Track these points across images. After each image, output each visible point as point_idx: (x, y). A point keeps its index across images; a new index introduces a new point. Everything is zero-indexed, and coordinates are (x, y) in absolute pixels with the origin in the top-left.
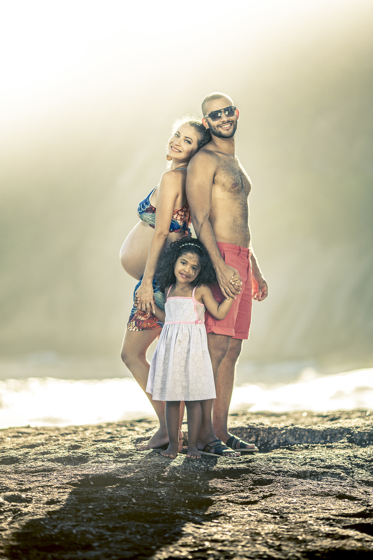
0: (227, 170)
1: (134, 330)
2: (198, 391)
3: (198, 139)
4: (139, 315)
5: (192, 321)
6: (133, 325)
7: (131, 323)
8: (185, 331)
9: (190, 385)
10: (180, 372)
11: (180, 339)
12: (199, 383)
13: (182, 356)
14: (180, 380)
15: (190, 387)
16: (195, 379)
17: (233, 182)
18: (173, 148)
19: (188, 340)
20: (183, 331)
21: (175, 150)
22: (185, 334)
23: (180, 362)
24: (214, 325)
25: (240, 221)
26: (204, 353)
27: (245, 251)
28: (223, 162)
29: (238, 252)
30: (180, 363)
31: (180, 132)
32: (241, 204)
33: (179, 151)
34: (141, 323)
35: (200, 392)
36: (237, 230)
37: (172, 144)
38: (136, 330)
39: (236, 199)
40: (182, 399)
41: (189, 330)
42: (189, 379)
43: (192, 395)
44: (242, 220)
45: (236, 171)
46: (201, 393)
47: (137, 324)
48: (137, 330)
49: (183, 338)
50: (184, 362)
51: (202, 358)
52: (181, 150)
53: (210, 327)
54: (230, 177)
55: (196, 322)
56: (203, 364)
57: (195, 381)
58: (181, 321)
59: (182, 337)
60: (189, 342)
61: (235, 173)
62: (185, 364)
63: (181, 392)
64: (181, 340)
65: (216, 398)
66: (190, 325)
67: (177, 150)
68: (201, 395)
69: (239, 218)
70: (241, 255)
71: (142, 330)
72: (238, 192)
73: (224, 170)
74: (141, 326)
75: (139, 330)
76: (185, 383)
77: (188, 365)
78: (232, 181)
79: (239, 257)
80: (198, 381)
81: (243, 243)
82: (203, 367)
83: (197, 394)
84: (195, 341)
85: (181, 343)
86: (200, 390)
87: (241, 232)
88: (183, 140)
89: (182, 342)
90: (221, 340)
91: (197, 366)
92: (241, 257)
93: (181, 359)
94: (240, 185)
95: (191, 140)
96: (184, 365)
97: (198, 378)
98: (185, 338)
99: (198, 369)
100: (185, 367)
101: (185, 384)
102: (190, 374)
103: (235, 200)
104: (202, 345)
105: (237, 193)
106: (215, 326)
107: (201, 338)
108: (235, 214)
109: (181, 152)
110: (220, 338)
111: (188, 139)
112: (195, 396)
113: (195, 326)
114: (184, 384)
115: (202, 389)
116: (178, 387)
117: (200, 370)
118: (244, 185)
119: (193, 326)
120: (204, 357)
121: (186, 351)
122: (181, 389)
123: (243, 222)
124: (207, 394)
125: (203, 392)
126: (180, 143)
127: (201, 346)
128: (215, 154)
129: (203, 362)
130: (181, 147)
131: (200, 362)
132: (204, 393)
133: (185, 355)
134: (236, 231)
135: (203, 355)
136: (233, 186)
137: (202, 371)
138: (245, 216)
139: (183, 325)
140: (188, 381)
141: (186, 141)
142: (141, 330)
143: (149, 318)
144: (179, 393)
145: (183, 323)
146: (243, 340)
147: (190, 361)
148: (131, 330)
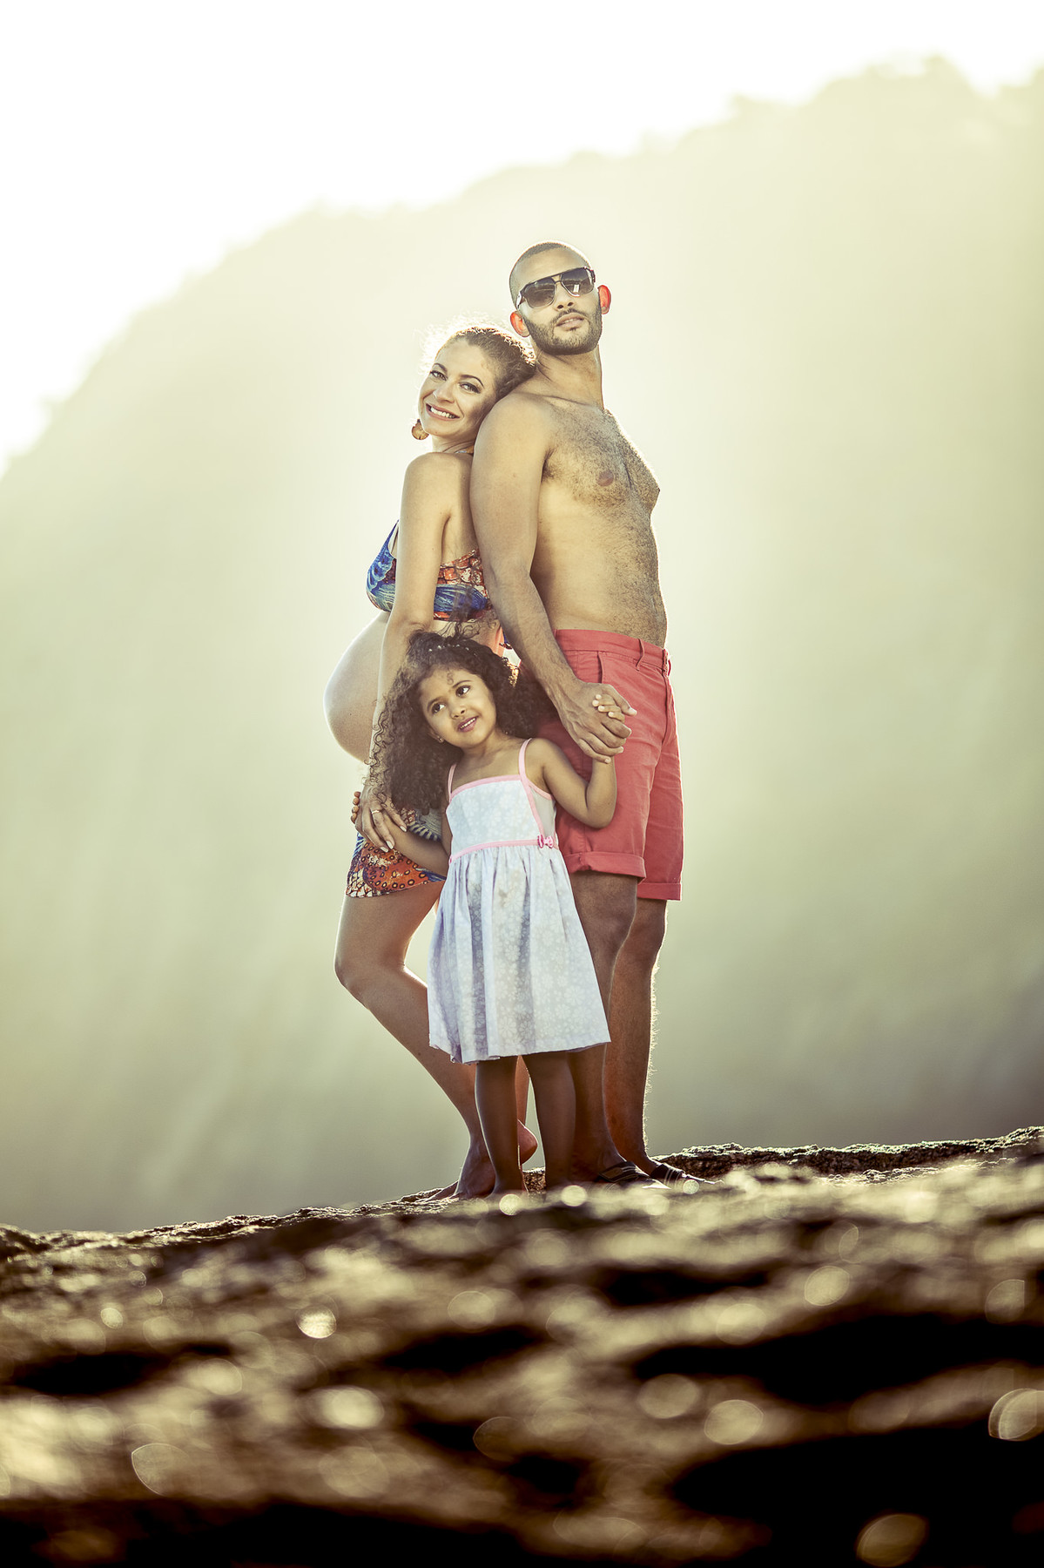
0: (581, 440)
1: (361, 893)
2: (559, 1026)
3: (497, 378)
4: (372, 853)
5: (530, 838)
6: (358, 881)
7: (355, 875)
8: (514, 865)
9: (535, 1011)
10: (509, 978)
11: (502, 888)
12: (559, 1006)
13: (512, 933)
14: (510, 1000)
15: (535, 1016)
16: (548, 994)
17: (599, 470)
18: (432, 409)
19: (524, 890)
20: (510, 866)
21: (440, 413)
22: (516, 875)
23: (507, 950)
24: (588, 848)
25: (634, 574)
26: (568, 924)
27: (654, 655)
28: (569, 420)
29: (636, 654)
30: (506, 955)
31: (445, 366)
32: (632, 528)
33: (451, 414)
34: (378, 873)
35: (566, 1028)
36: (628, 596)
37: (427, 401)
38: (366, 893)
39: (615, 515)
40: (518, 1050)
41: (523, 862)
42: (533, 995)
43: (542, 1035)
44: (640, 573)
45: (609, 444)
46: (567, 1030)
47: (369, 876)
48: (370, 894)
49: (510, 883)
50: (517, 949)
51: (563, 937)
52: (457, 413)
53: (577, 856)
54: (591, 458)
55: (540, 843)
56: (567, 955)
57: (549, 1001)
58: (501, 840)
59: (507, 882)
60: (527, 895)
61: (605, 449)
62: (520, 957)
63: (515, 1031)
64: (506, 891)
65: (610, 1041)
66: (524, 849)
67: (444, 414)
68: (568, 1036)
69: (633, 566)
70: (644, 665)
71: (383, 893)
72: (620, 498)
73: (573, 440)
74: (380, 882)
75: (374, 895)
76: (522, 1006)
77: (527, 959)
78: (596, 469)
79: (638, 668)
80: (558, 1000)
81: (646, 632)
82: (567, 962)
83: (557, 1034)
84: (540, 892)
85: (505, 900)
86: (566, 1024)
87: (640, 603)
88: (458, 385)
89: (509, 895)
90: (612, 889)
91: (553, 959)
92: (645, 670)
93: (507, 943)
94: (623, 479)
95: (478, 382)
96: (517, 958)
97: (555, 992)
98: (516, 884)
99: (557, 967)
100: (521, 962)
101: (525, 1009)
102: (533, 979)
103: (611, 519)
104: (559, 901)
105: (616, 499)
106: (592, 850)
107: (556, 884)
108: (619, 554)
109: (456, 417)
110: (611, 886)
111: (470, 381)
112: (553, 1039)
113: (537, 851)
114: (521, 1009)
115: (570, 1020)
116: (505, 1018)
117: (559, 971)
118: (635, 480)
119: (532, 852)
120: (569, 936)
121: (519, 920)
122: (515, 1024)
123: (645, 576)
124: (583, 1032)
125: (572, 1027)
126: (450, 394)
127: (558, 904)
128: (548, 402)
129: (567, 950)
130: (455, 404)
131: (558, 949)
132: (576, 1031)
133: (516, 931)
134: (625, 600)
135: (565, 929)
136: (604, 481)
137: (567, 973)
138: (649, 561)
139: (508, 850)
140: (529, 1002)
141: (466, 387)
142: (379, 893)
143: (398, 860)
144: (511, 1035)
145: (506, 845)
146: (669, 902)
147: (533, 945)
148: (353, 894)
